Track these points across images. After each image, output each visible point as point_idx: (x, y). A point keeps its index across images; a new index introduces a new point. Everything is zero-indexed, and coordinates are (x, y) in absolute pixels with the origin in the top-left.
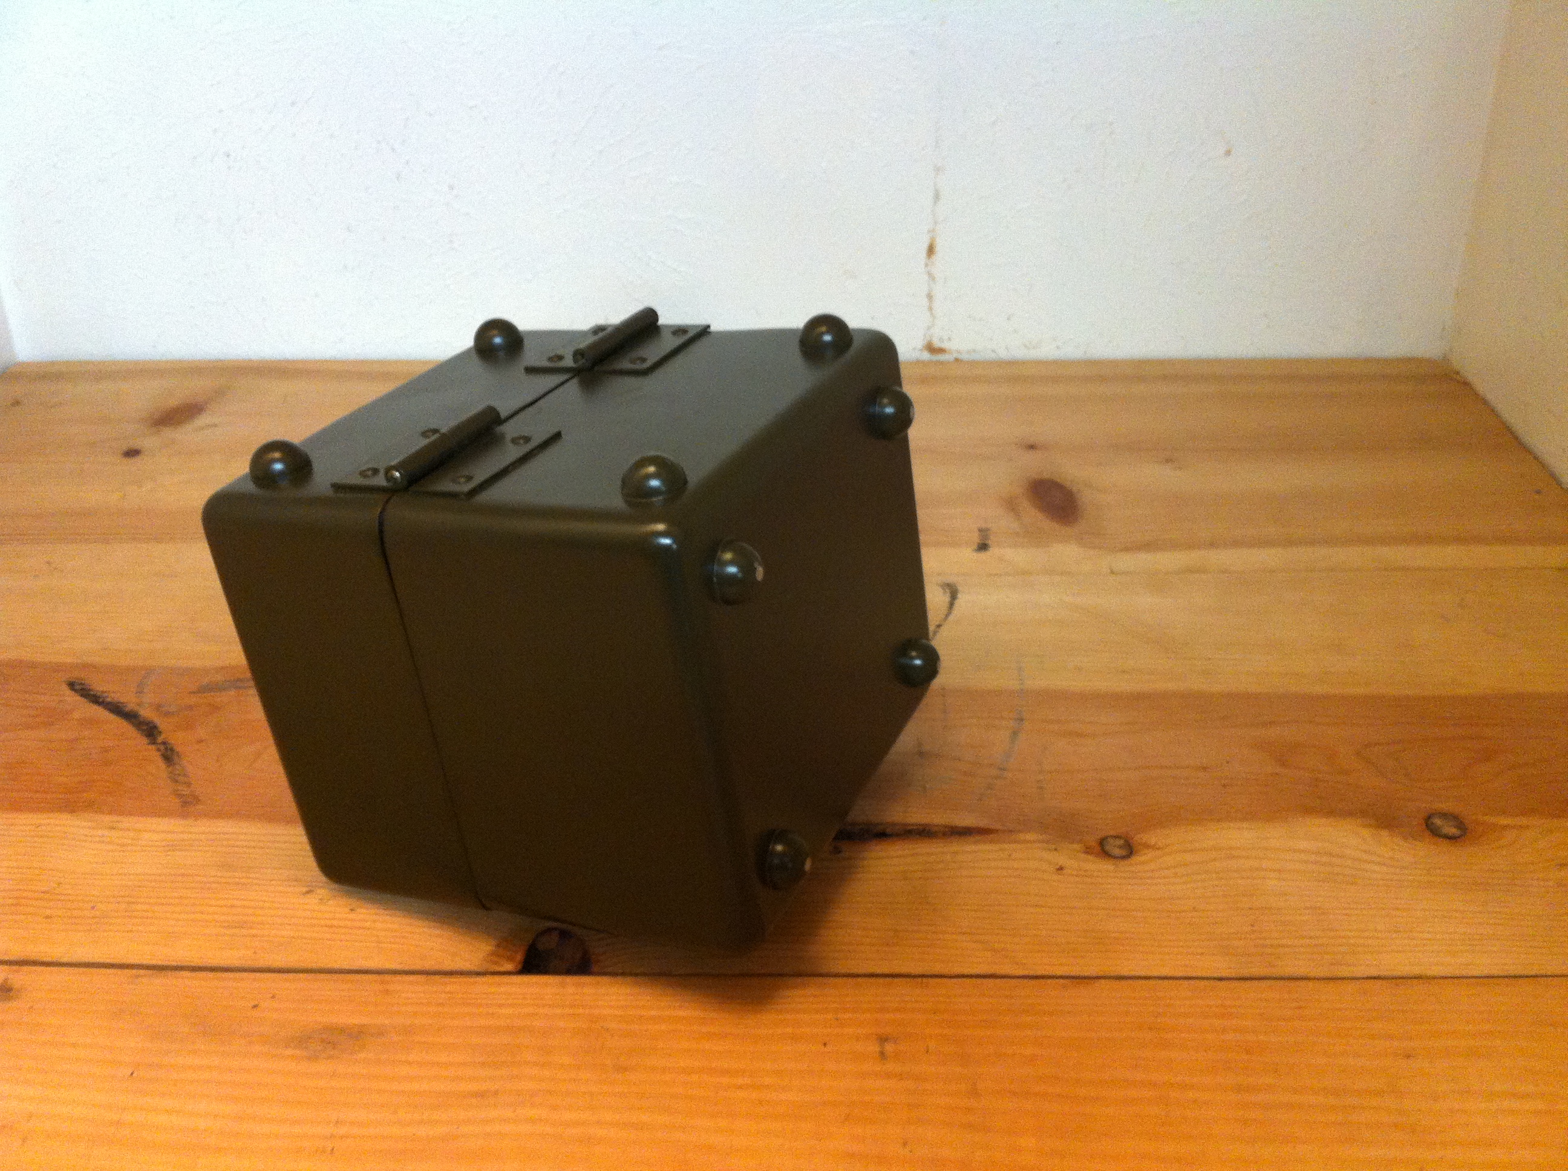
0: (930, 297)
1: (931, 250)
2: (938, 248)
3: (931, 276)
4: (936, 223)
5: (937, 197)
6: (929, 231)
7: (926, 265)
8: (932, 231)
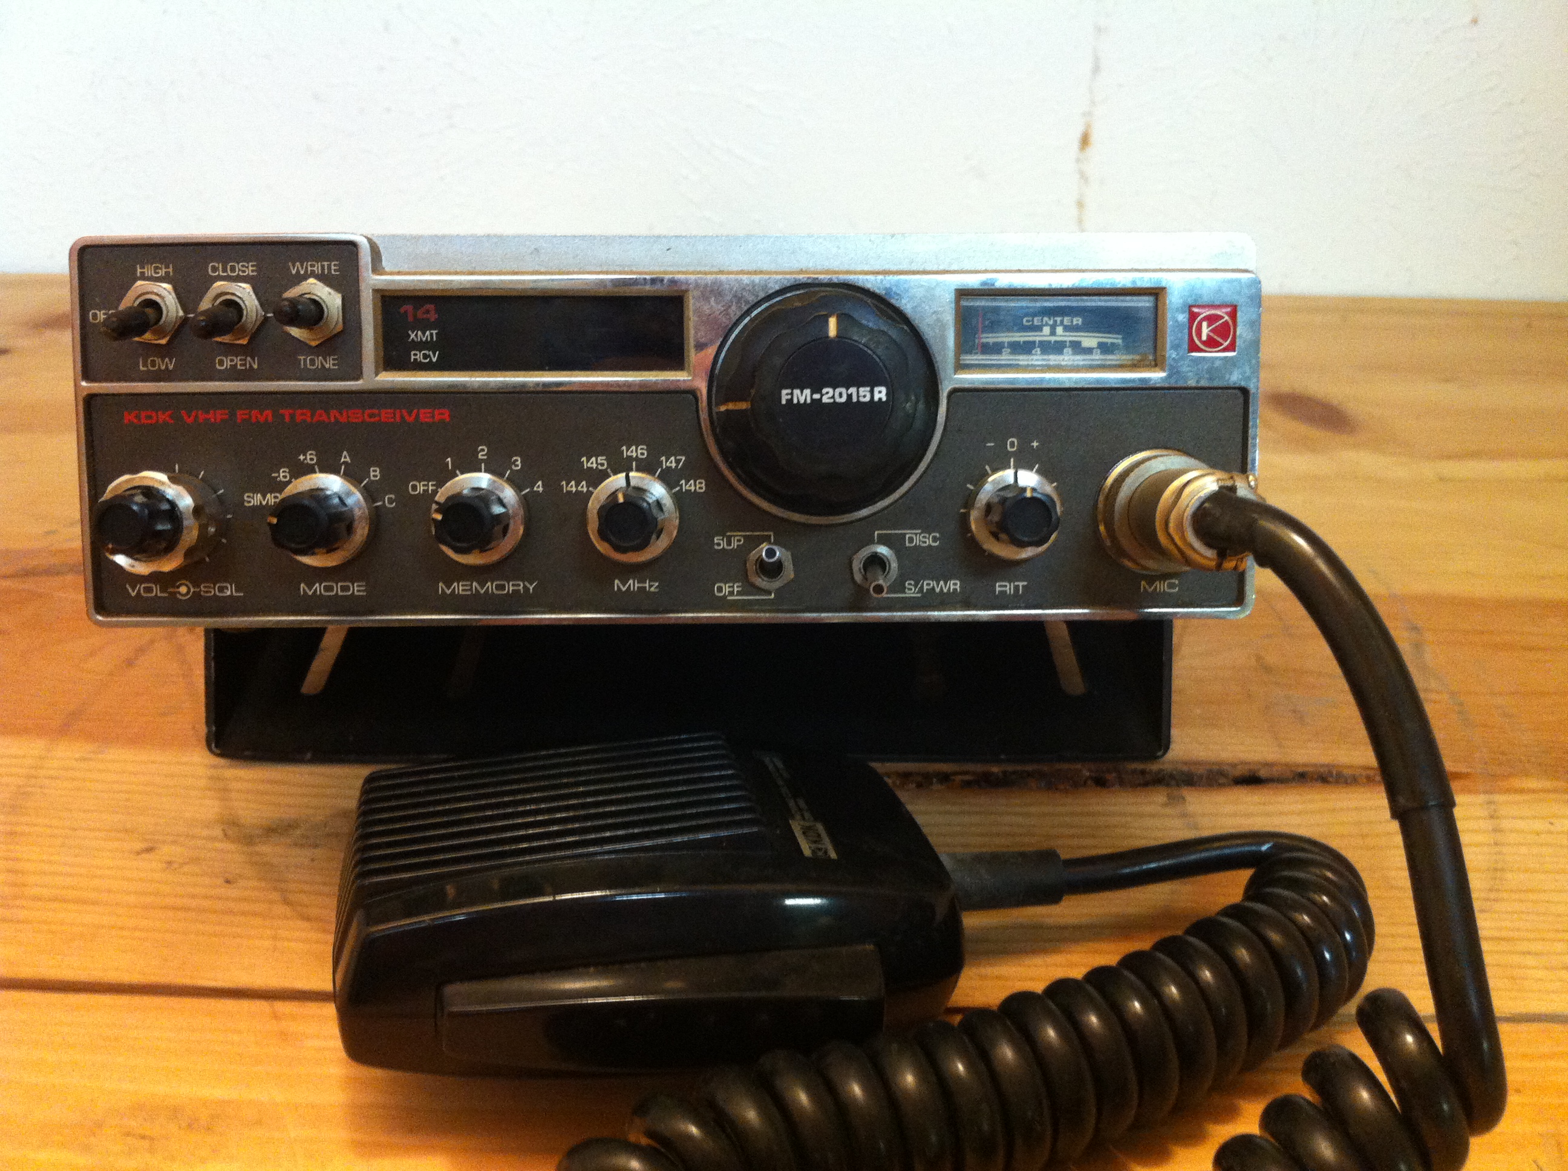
0: (1080, 205)
1: (1085, 141)
2: (1094, 138)
3: (1083, 177)
4: (1093, 103)
5: (1096, 69)
6: (1084, 114)
7: (1078, 160)
8: (1088, 114)
